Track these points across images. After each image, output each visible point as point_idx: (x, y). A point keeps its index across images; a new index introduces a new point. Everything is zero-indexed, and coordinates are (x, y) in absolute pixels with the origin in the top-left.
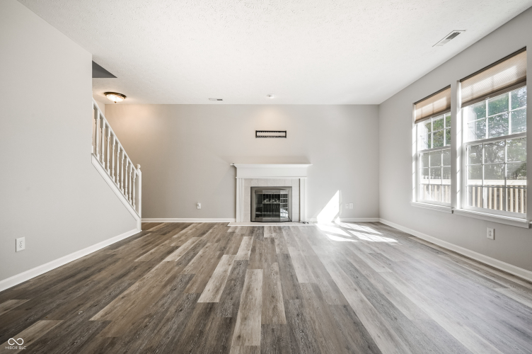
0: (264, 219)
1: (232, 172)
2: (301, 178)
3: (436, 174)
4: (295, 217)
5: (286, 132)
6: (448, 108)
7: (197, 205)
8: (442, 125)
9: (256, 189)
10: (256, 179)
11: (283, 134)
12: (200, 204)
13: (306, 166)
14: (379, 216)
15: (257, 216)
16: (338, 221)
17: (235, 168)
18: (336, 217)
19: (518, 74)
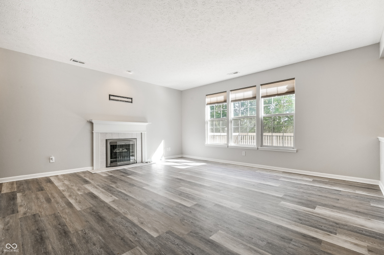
0: (118, 163)
1: (88, 127)
2: (143, 132)
3: (217, 131)
4: (139, 160)
5: (132, 99)
6: (225, 101)
7: (50, 159)
8: (214, 108)
9: (110, 141)
10: (110, 133)
11: (130, 100)
12: (53, 158)
13: (146, 124)
14: (182, 154)
15: (111, 162)
16: (163, 159)
17: (92, 123)
18: (162, 157)
19: (253, 95)
